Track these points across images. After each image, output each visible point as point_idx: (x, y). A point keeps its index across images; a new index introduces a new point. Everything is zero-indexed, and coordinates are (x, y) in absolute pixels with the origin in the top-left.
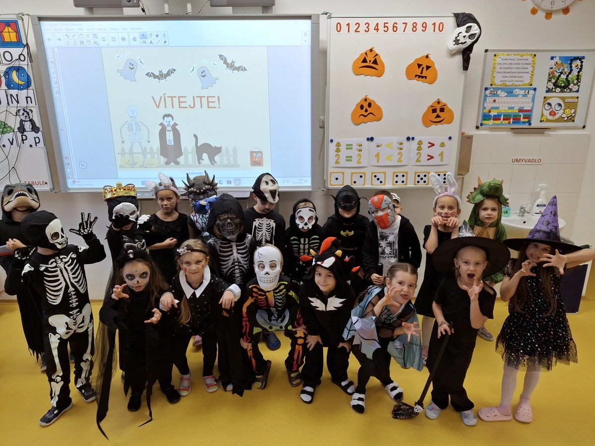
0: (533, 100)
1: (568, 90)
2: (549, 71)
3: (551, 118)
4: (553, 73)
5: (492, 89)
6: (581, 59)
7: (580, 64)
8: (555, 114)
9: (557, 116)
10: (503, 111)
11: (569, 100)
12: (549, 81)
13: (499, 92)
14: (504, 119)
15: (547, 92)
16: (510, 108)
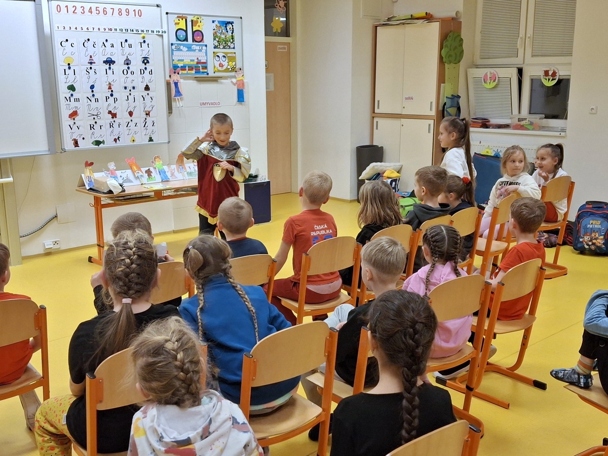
0: (206, 55)
1: (228, 47)
2: (213, 32)
3: (220, 69)
4: (216, 33)
5: (176, 45)
6: (232, 23)
7: (232, 27)
8: (222, 66)
9: (225, 68)
10: (187, 63)
11: (230, 55)
12: (215, 39)
13: (182, 47)
14: (189, 70)
15: (215, 48)
16: (191, 60)
